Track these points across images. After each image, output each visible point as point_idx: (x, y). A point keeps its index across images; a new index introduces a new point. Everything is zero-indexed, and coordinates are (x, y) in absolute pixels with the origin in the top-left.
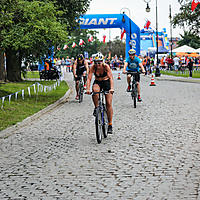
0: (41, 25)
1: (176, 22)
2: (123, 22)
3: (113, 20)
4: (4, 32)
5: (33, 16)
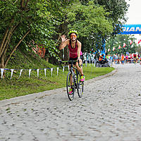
0: (94, 21)
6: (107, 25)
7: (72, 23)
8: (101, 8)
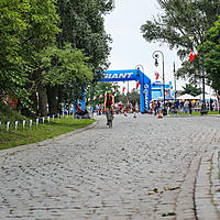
0: (72, 67)
1: (179, 75)
2: (138, 76)
3: (130, 74)
4: (44, 72)
5: (66, 60)
6: (87, 71)
7: (47, 69)
8: (79, 52)
